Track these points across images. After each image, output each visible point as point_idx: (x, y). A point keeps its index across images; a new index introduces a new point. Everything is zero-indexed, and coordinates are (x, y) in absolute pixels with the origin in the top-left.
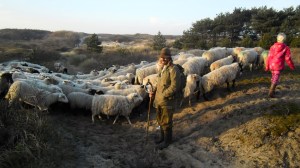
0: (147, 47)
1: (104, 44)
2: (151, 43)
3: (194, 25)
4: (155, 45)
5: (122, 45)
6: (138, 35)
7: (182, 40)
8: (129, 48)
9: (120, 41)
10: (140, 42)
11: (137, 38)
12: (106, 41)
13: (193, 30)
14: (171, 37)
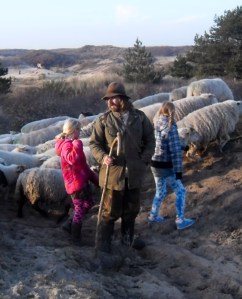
0: (111, 76)
1: (12, 74)
2: (120, 66)
3: (221, 22)
4: (128, 70)
5: (53, 75)
6: (88, 48)
7: (192, 57)
8: (69, 79)
9: (47, 65)
10: (94, 65)
11: (87, 56)
12: (16, 65)
13: (218, 33)
14: (168, 51)
